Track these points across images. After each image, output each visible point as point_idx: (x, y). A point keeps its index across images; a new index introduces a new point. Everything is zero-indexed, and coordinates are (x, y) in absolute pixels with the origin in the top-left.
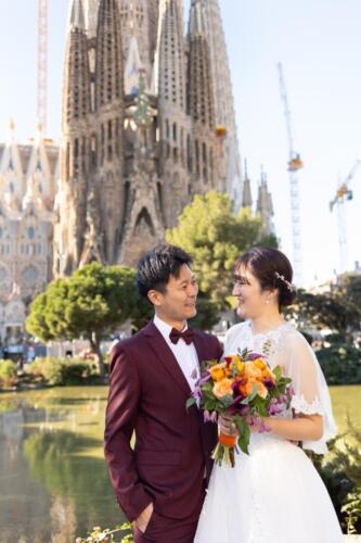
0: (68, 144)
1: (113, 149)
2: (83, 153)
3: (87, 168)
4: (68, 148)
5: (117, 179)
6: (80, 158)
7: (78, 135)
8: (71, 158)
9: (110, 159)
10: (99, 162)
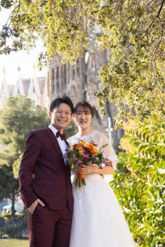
0: (48, 73)
1: (76, 72)
2: (58, 77)
3: (60, 86)
4: (49, 75)
5: (78, 91)
6: (55, 80)
7: (54, 66)
8: (50, 81)
9: (73, 78)
10: (67, 81)
